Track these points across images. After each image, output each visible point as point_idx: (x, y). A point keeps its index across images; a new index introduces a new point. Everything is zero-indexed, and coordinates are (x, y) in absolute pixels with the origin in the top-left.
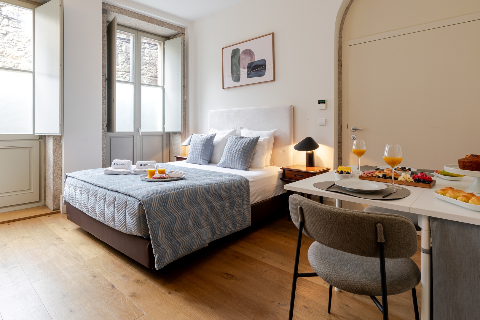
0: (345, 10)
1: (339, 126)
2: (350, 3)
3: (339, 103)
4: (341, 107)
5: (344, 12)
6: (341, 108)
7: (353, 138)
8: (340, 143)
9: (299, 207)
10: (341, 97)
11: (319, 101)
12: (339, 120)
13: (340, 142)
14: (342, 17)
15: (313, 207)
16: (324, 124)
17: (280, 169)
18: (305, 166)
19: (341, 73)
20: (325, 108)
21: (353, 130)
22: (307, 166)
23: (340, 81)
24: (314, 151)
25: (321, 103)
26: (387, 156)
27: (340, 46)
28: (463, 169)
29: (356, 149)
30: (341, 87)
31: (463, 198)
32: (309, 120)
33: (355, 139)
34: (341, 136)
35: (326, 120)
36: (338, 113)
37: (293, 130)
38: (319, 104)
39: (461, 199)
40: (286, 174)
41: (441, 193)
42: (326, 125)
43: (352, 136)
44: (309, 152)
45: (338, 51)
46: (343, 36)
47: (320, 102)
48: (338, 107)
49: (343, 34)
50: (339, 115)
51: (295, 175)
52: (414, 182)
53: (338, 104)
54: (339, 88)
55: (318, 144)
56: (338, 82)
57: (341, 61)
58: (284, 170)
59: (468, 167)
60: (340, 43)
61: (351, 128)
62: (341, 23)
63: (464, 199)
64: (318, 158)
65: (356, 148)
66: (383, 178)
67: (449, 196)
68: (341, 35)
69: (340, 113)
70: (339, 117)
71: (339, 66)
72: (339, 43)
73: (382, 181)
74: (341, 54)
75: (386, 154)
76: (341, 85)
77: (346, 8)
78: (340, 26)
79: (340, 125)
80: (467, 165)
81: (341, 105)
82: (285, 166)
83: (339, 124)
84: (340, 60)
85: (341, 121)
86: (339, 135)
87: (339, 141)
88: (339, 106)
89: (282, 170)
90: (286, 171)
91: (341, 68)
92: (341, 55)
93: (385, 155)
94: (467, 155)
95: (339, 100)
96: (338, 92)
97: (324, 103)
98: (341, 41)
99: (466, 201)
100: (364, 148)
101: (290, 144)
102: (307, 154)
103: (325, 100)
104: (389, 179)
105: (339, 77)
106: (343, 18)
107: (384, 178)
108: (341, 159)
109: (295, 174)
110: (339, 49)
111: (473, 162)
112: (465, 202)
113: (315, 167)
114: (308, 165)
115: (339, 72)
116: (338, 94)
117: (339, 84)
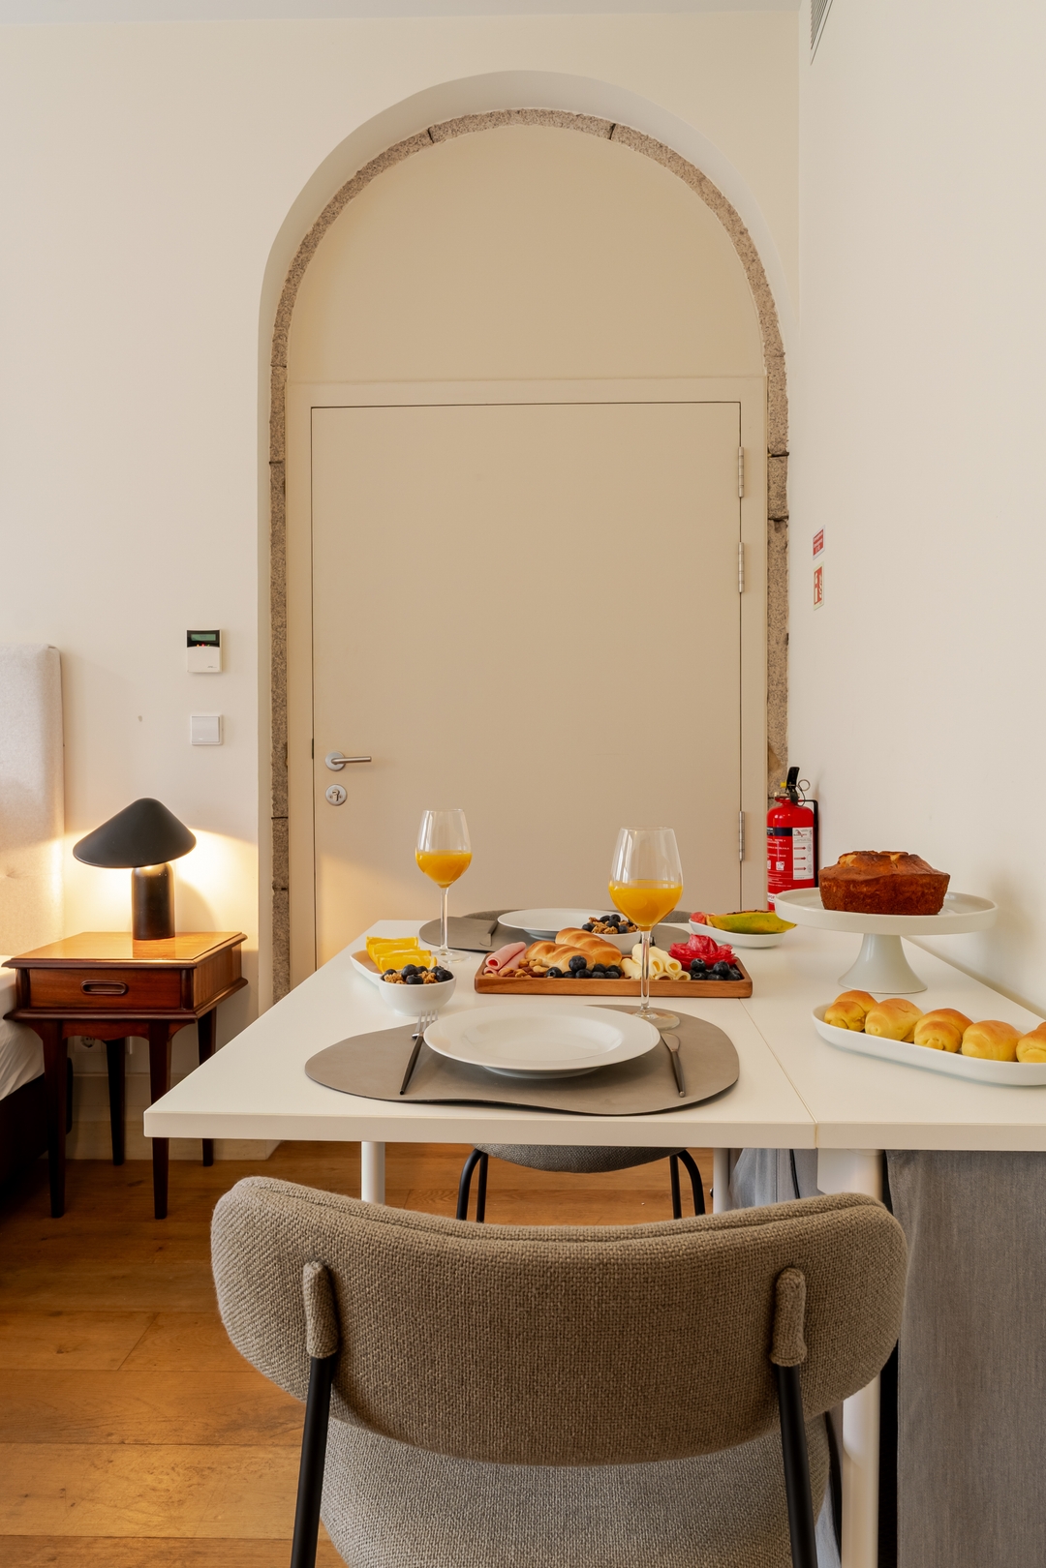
0: (298, 249)
1: (275, 748)
2: (318, 224)
3: (273, 649)
4: (283, 667)
5: (294, 255)
6: (284, 671)
7: (335, 797)
8: (281, 821)
9: (310, 1271)
10: (284, 625)
11: (190, 633)
12: (275, 721)
13: (280, 819)
14: (285, 276)
15: (419, 1260)
16: (215, 738)
17: (6, 965)
18: (130, 939)
19: (283, 519)
20: (218, 669)
21: (336, 763)
22: (138, 935)
23: (280, 555)
24: (171, 863)
25: (201, 643)
26: (625, 880)
27: (277, 403)
28: (846, 910)
29: (432, 851)
30: (284, 580)
31: (938, 1037)
32: (140, 718)
33: (341, 800)
34: (287, 792)
35: (221, 720)
36: (273, 692)
37: (59, 766)
38: (188, 646)
39: (931, 1041)
40: (33, 988)
41: (840, 1023)
42: (222, 742)
43: (329, 792)
44: (150, 870)
45: (271, 422)
46: (289, 360)
47: (195, 637)
48: (273, 665)
49: (288, 352)
50: (274, 700)
51: (87, 988)
52: (692, 978)
53: (270, 651)
54: (273, 584)
55: (194, 832)
56: (270, 557)
57: (283, 467)
58: (25, 969)
59: (864, 899)
60: (277, 389)
61: (325, 759)
62: (282, 302)
63: (943, 1038)
64: (192, 895)
65: (433, 845)
66: (574, 977)
67: (879, 1031)
68: (283, 354)
69: (279, 691)
70: (274, 709)
71: (273, 488)
72: (274, 388)
73: (576, 991)
74: (283, 435)
75: (622, 871)
76: (284, 572)
77: (304, 243)
78: (279, 312)
79: (280, 746)
80: (862, 893)
81: (284, 659)
82: (25, 950)
83: (276, 741)
84: (277, 464)
85: (283, 726)
86: (275, 788)
87: (278, 814)
88: (273, 660)
89: (13, 971)
90: (33, 975)
91: (281, 496)
92: (284, 443)
93: (618, 878)
94: (846, 855)
95: (275, 637)
96: (272, 600)
97: (216, 644)
98: (282, 379)
99: (948, 1046)
100: (462, 847)
101: (46, 834)
102: (136, 879)
103: (217, 633)
104: (600, 977)
105: (273, 535)
106: (288, 281)
107: (581, 977)
108: (285, 889)
109: (84, 983)
110: (274, 413)
111: (882, 881)
112: (944, 1049)
113: (177, 939)
114: (143, 933)
115: (273, 512)
116: (273, 609)
117: (274, 568)
